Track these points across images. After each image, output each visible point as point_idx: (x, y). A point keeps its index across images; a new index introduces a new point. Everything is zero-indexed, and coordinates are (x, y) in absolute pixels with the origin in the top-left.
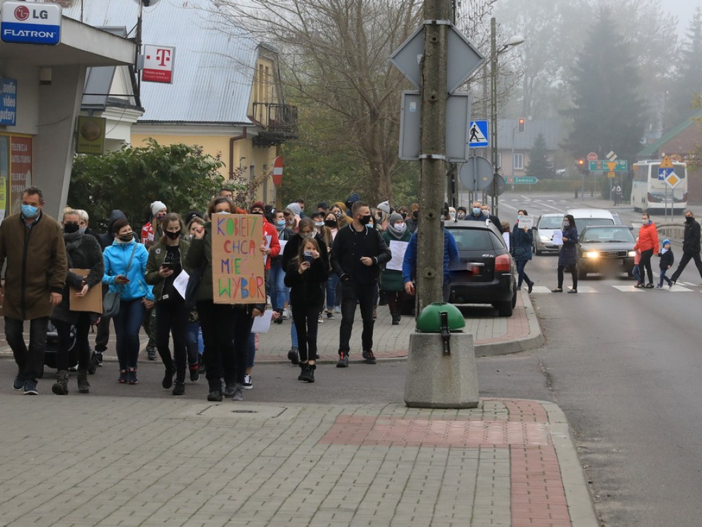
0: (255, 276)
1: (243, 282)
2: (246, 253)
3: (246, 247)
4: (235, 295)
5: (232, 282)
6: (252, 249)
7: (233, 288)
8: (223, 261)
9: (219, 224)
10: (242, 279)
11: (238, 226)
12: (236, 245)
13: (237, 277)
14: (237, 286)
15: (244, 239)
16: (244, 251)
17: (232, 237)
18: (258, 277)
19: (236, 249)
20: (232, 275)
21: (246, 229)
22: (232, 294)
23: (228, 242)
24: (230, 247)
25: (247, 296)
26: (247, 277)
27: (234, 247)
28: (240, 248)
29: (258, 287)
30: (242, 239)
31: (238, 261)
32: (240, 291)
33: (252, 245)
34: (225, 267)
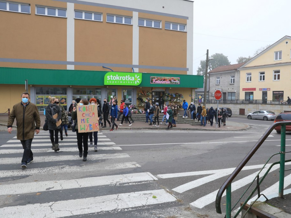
0: (95, 123)
1: (90, 125)
2: (91, 116)
3: (91, 115)
5: (86, 126)
6: (93, 115)
7: (86, 128)
8: (82, 120)
9: (79, 108)
10: (90, 124)
11: (87, 108)
13: (88, 124)
14: (88, 127)
15: (90, 112)
16: (90, 116)
17: (85, 112)
18: (96, 123)
19: (87, 116)
21: (91, 109)
22: (86, 129)
23: (84, 114)
24: (84, 115)
25: (92, 129)
26: (92, 124)
27: (86, 115)
28: (89, 115)
29: (96, 126)
31: (88, 119)
32: (89, 128)
33: (93, 114)
34: (83, 121)
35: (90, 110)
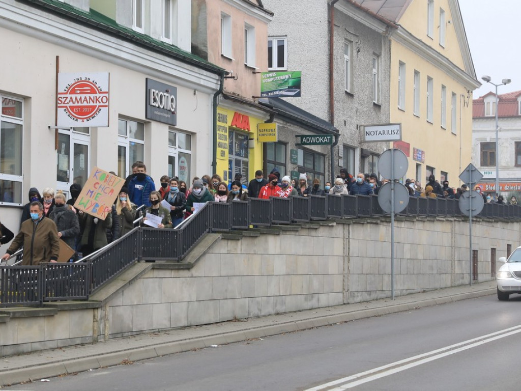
0: (105, 206)
1: (97, 205)
2: (106, 193)
3: (108, 191)
4: (87, 209)
5: (90, 202)
6: (110, 193)
7: (88, 205)
8: (90, 190)
9: (96, 172)
10: (97, 204)
11: (107, 179)
12: (102, 187)
13: (94, 201)
14: (92, 205)
15: (108, 186)
17: (101, 182)
19: (101, 189)
20: (91, 199)
22: (86, 207)
23: (98, 183)
24: (97, 186)
25: (95, 212)
26: (100, 205)
27: (100, 187)
28: (104, 189)
29: (104, 211)
30: (107, 186)
31: (99, 195)
32: (92, 208)
33: (112, 191)
34: (90, 194)
35: (111, 183)
